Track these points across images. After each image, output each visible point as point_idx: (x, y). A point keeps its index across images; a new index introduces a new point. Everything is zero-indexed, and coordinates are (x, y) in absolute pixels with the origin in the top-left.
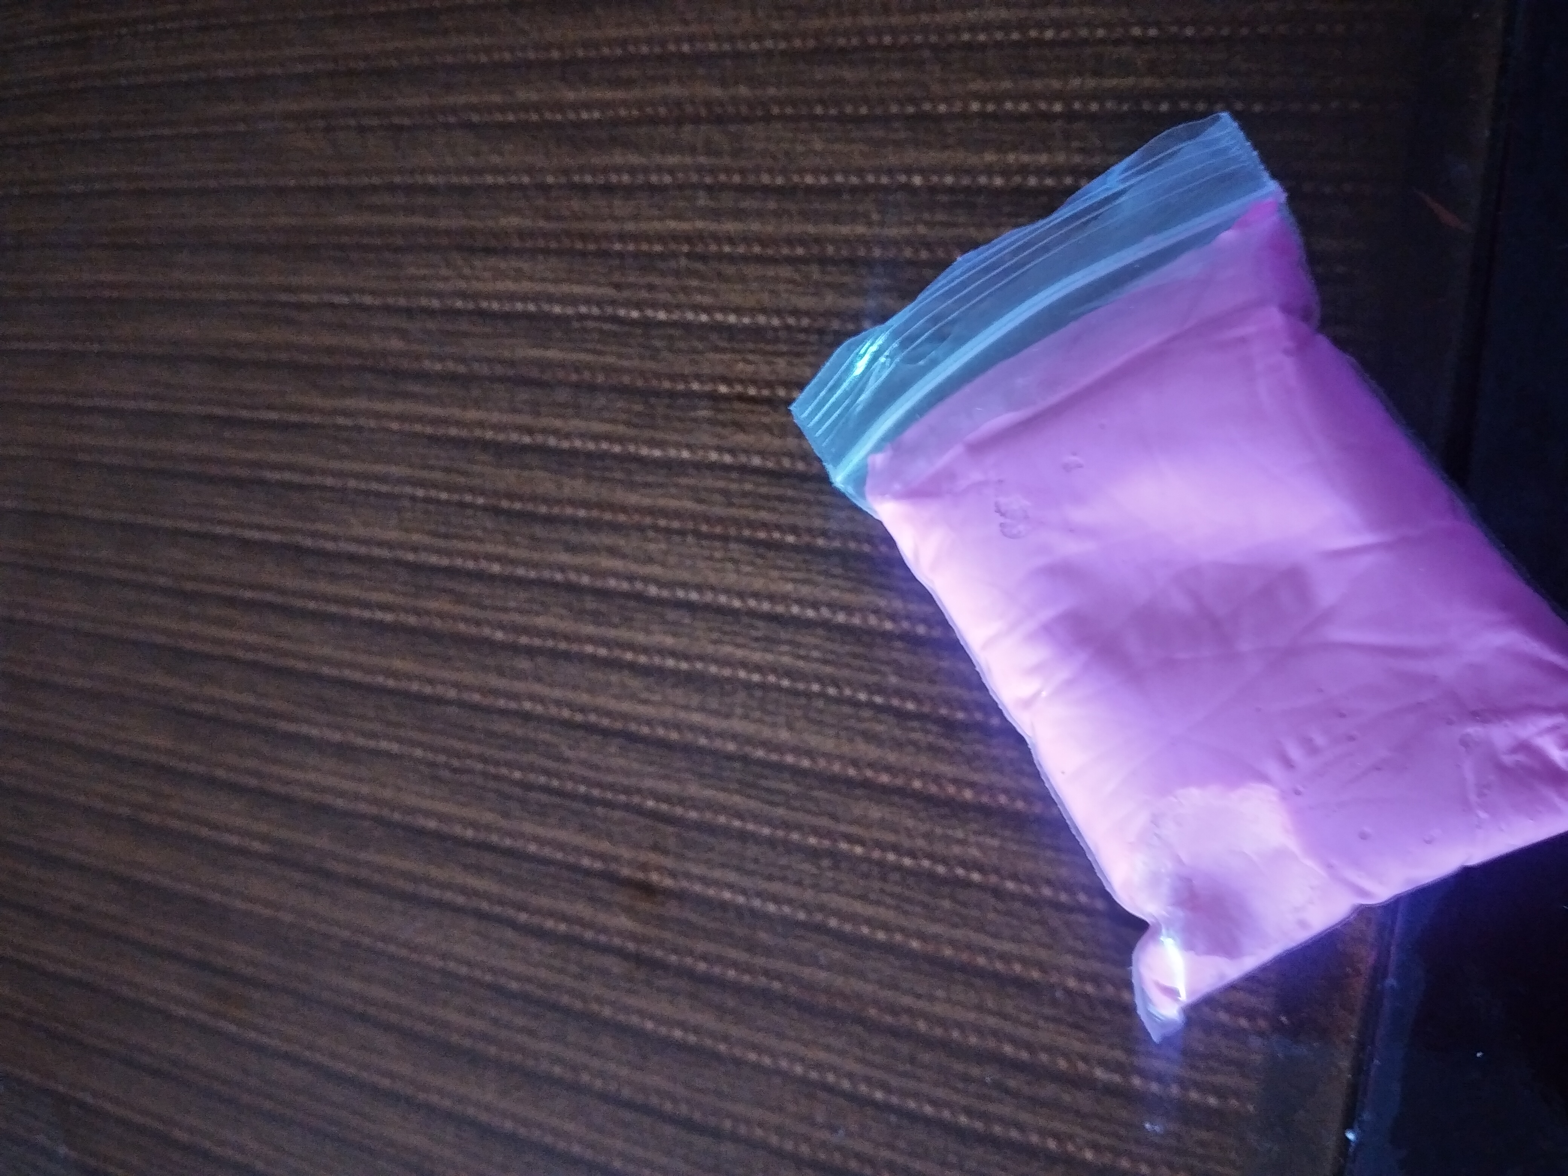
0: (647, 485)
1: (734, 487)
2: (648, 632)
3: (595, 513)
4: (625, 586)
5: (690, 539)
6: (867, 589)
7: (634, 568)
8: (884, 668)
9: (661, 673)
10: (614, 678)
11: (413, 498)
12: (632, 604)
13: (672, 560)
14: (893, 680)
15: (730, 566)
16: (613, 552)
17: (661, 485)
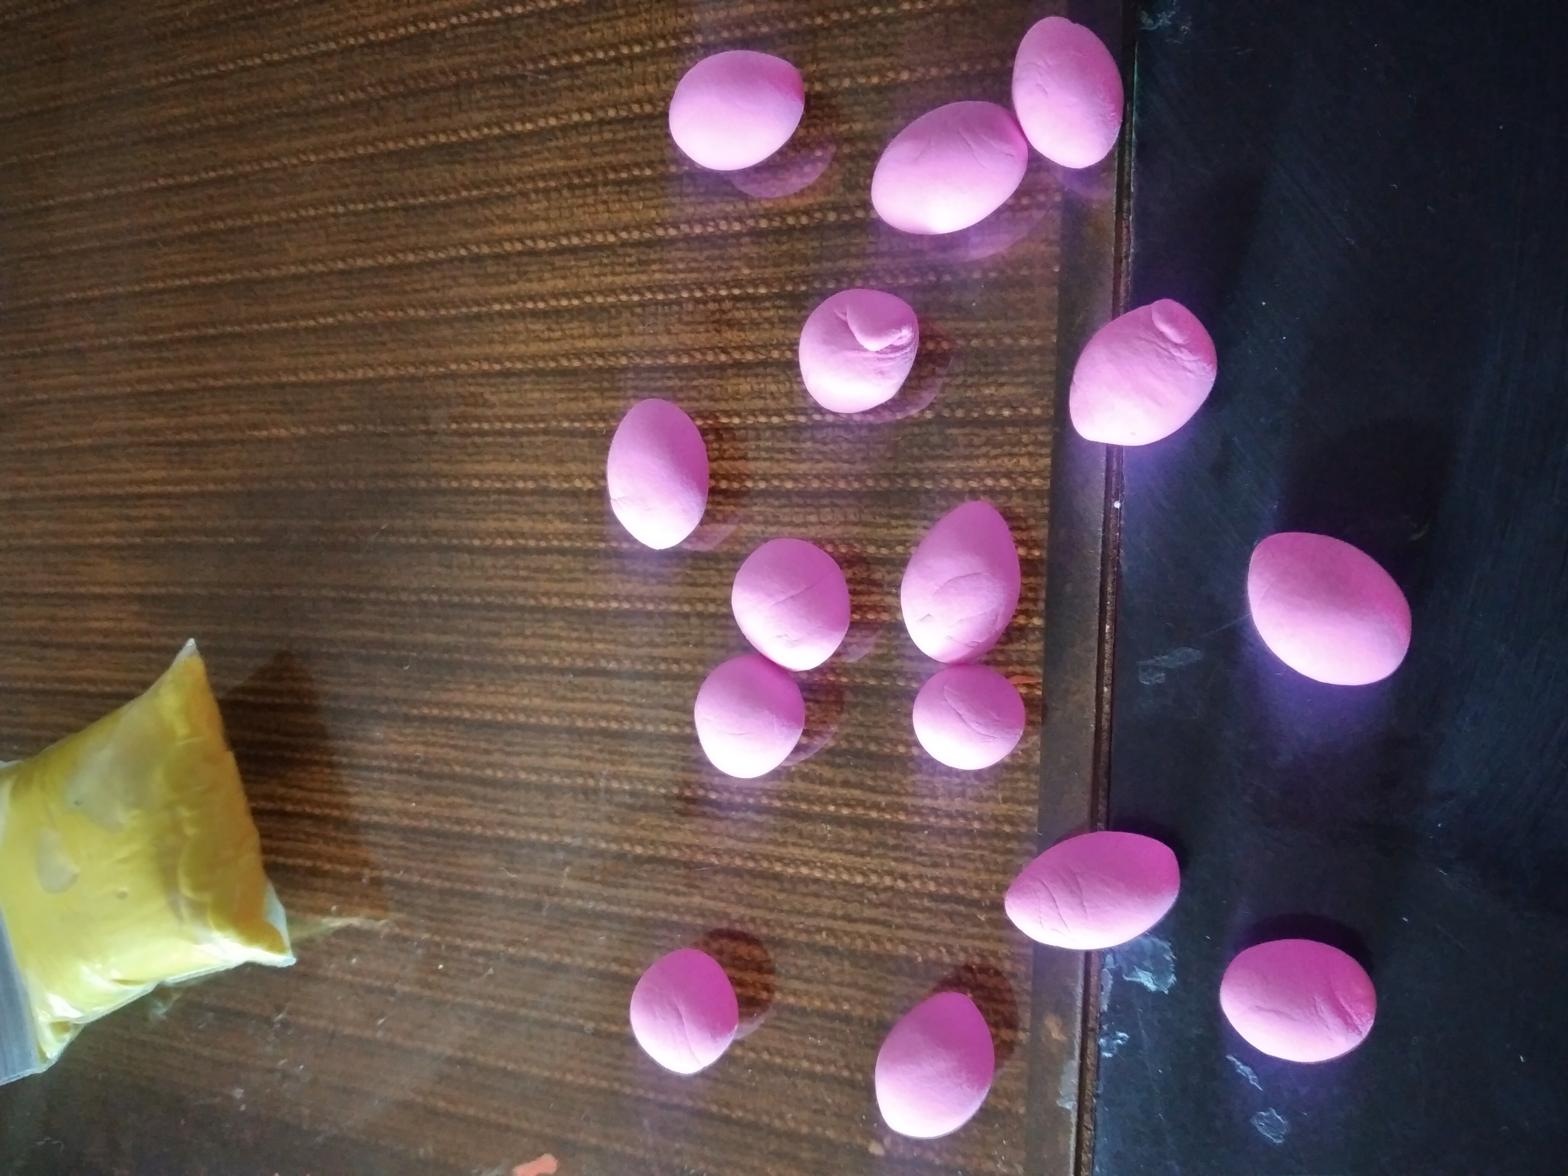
0: (525, 155)
1: (596, 138)
2: (541, 280)
3: (485, 191)
4: (519, 247)
5: (566, 193)
6: (716, 199)
7: (522, 228)
8: (736, 263)
9: (558, 312)
10: (520, 326)
11: (336, 215)
12: (525, 259)
13: (553, 214)
14: (746, 271)
15: (601, 208)
16: (505, 219)
17: (538, 152)
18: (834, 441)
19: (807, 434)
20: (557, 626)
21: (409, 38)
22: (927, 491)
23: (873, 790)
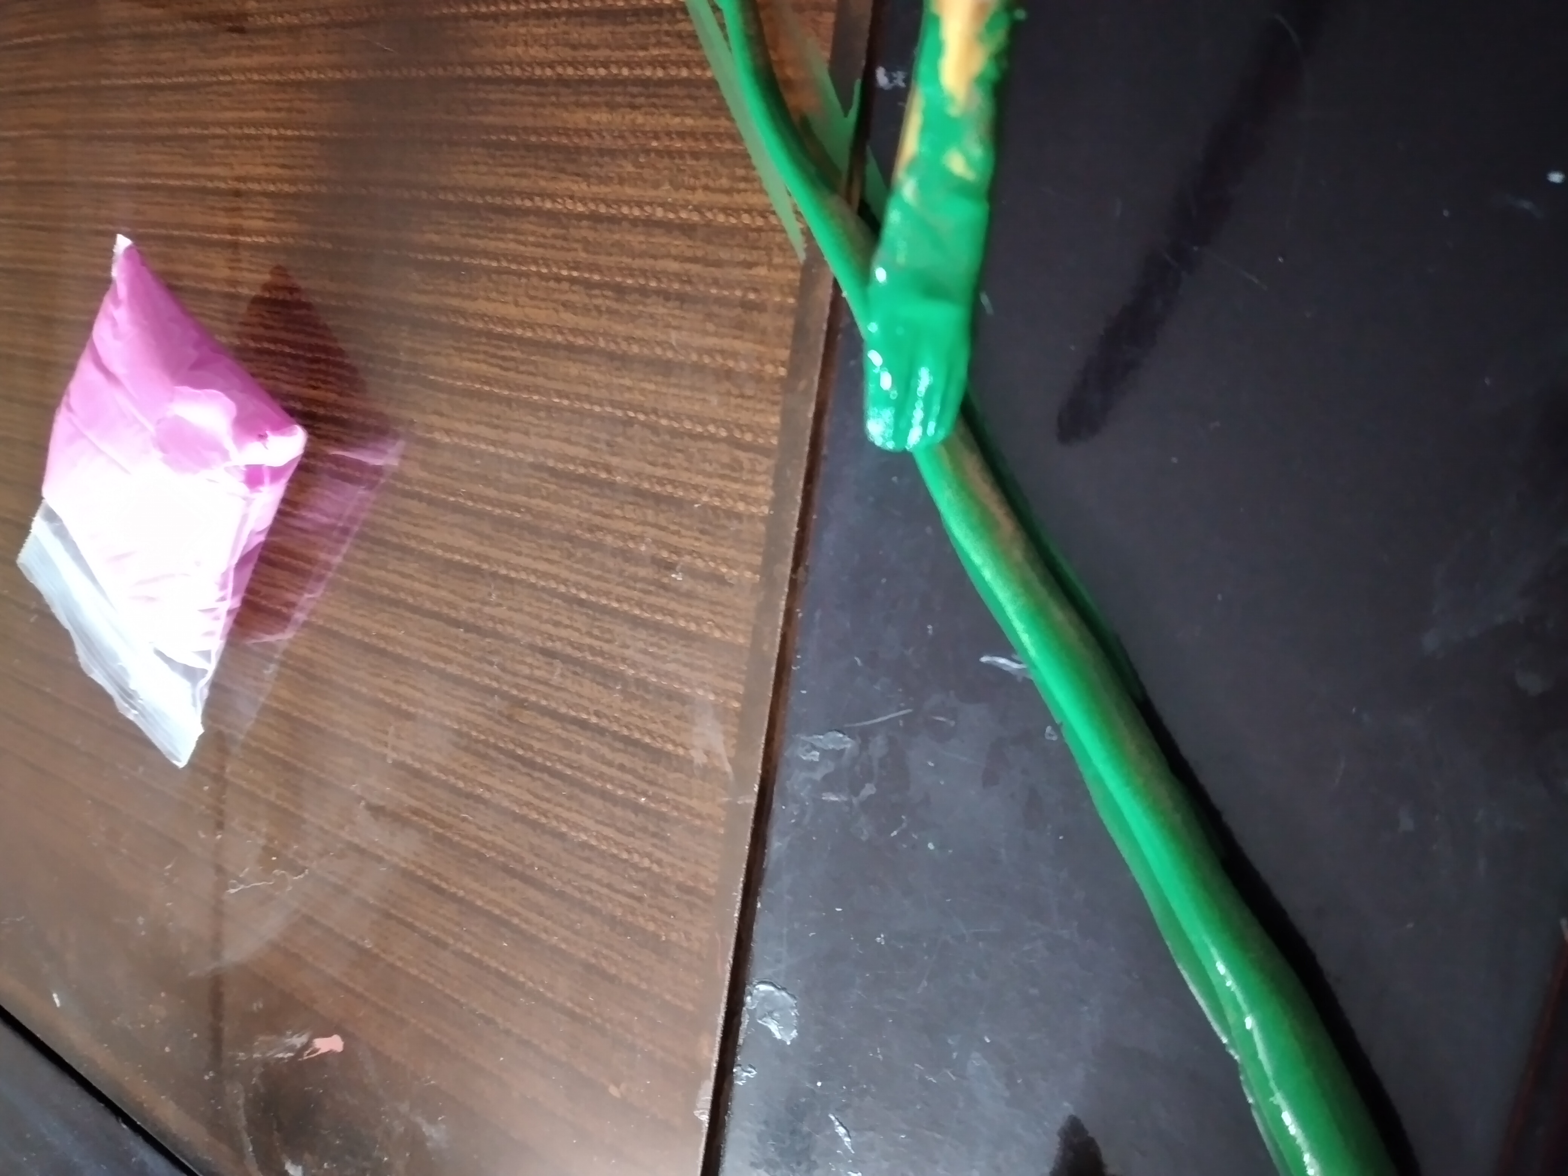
8: (575, 245)
9: (432, 267)
14: (582, 255)
15: (472, 168)
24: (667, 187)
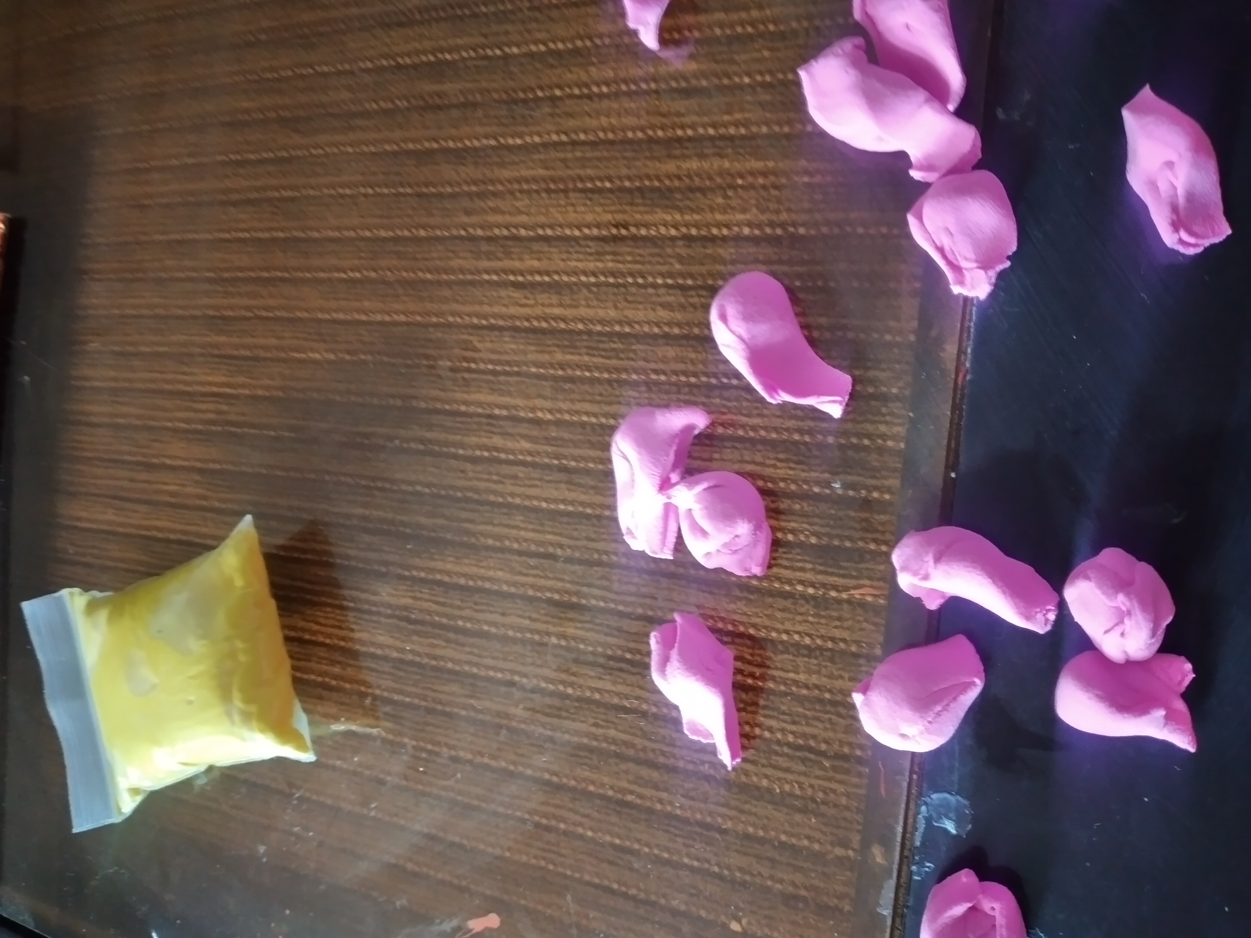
0: (514, 163)
1: (569, 155)
2: (521, 259)
3: (482, 187)
4: (505, 232)
5: (544, 195)
6: (658, 210)
7: (508, 219)
8: (671, 260)
9: (533, 286)
10: (503, 293)
12: (510, 243)
13: (533, 210)
14: (678, 266)
15: (570, 209)
16: (496, 211)
17: (524, 162)
18: (737, 399)
19: (717, 392)
20: (518, 520)
21: (429, 64)
22: (806, 444)
23: (750, 663)
24: (754, 210)
